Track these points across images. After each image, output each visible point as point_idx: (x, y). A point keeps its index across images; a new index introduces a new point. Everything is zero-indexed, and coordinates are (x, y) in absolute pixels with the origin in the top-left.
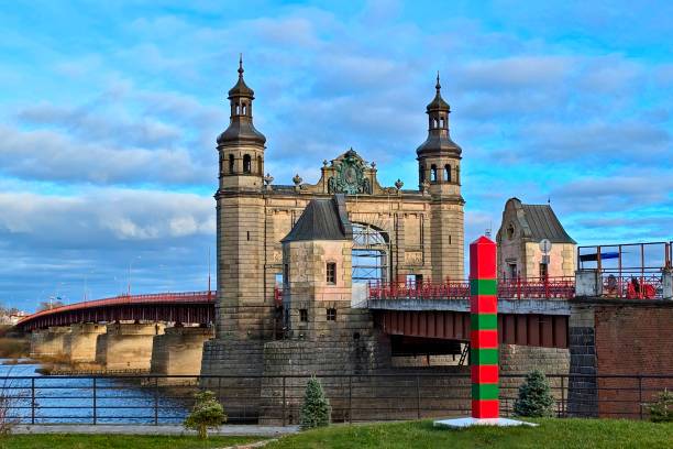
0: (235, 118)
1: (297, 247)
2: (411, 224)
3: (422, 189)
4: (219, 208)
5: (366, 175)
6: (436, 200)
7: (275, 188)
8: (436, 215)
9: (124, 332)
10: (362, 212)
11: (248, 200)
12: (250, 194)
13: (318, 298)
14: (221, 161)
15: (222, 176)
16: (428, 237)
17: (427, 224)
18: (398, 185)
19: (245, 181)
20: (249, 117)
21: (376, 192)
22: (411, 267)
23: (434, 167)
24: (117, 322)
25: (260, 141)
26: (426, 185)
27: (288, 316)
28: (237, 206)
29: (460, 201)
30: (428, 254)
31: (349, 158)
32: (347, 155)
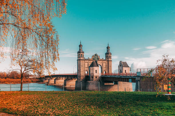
0: (80, 49)
1: (91, 68)
2: (104, 64)
3: (106, 59)
4: (78, 62)
5: (98, 57)
6: (108, 61)
7: (85, 59)
8: (108, 63)
9: (58, 79)
10: (99, 63)
11: (82, 61)
12: (82, 60)
13: (94, 75)
14: (78, 55)
15: (78, 57)
16: (107, 66)
17: (107, 64)
18: (103, 59)
19: (81, 58)
20: (82, 49)
21: (100, 60)
22: (105, 70)
23: (108, 56)
24: (57, 78)
25: (83, 52)
26: (107, 59)
27: (90, 77)
28: (80, 62)
29: (111, 61)
30: (107, 68)
31: (96, 55)
32: (96, 54)
